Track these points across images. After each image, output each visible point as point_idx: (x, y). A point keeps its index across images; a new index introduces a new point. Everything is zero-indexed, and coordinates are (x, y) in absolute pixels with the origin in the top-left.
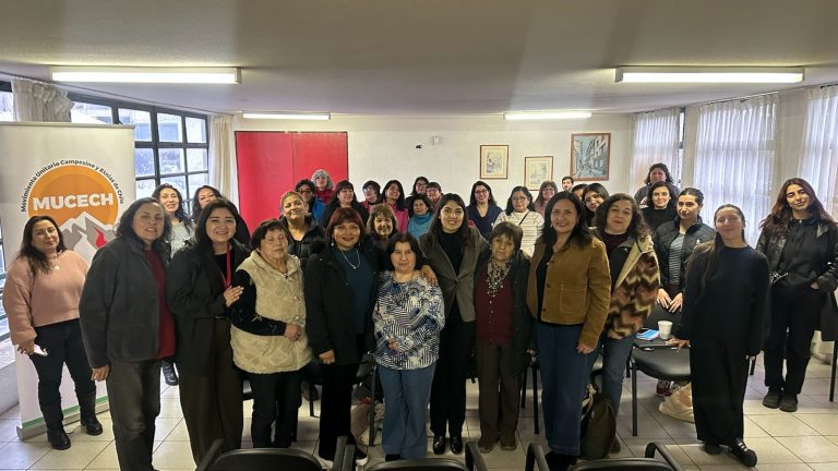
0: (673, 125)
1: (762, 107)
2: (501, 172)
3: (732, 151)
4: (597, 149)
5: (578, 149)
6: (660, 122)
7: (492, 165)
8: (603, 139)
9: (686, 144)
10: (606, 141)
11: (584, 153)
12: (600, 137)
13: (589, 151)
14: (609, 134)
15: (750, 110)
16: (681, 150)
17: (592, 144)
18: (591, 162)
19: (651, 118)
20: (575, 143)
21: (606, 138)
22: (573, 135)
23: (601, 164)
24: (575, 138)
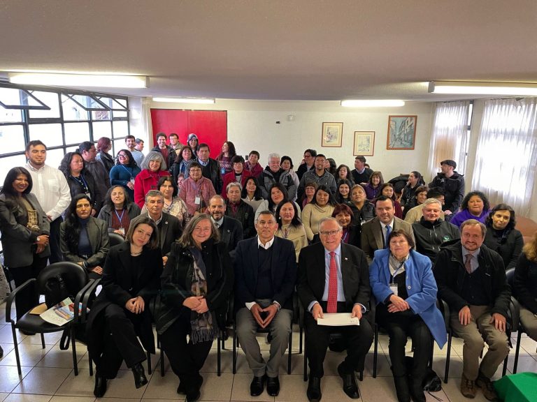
0: (464, 114)
1: (532, 106)
2: (336, 142)
3: (508, 135)
4: (407, 127)
5: (393, 127)
6: (455, 110)
7: (331, 137)
8: (411, 120)
9: (473, 128)
10: (414, 121)
11: (398, 130)
12: (409, 118)
13: (401, 128)
14: (416, 117)
15: (524, 106)
16: (469, 132)
17: (403, 124)
18: (402, 136)
19: (447, 106)
20: (391, 123)
21: (414, 119)
22: (390, 117)
23: (410, 138)
24: (392, 119)
